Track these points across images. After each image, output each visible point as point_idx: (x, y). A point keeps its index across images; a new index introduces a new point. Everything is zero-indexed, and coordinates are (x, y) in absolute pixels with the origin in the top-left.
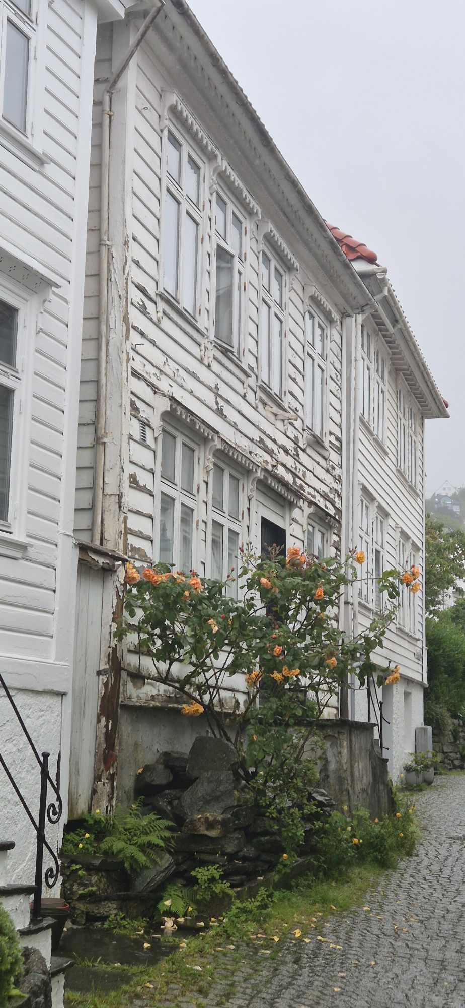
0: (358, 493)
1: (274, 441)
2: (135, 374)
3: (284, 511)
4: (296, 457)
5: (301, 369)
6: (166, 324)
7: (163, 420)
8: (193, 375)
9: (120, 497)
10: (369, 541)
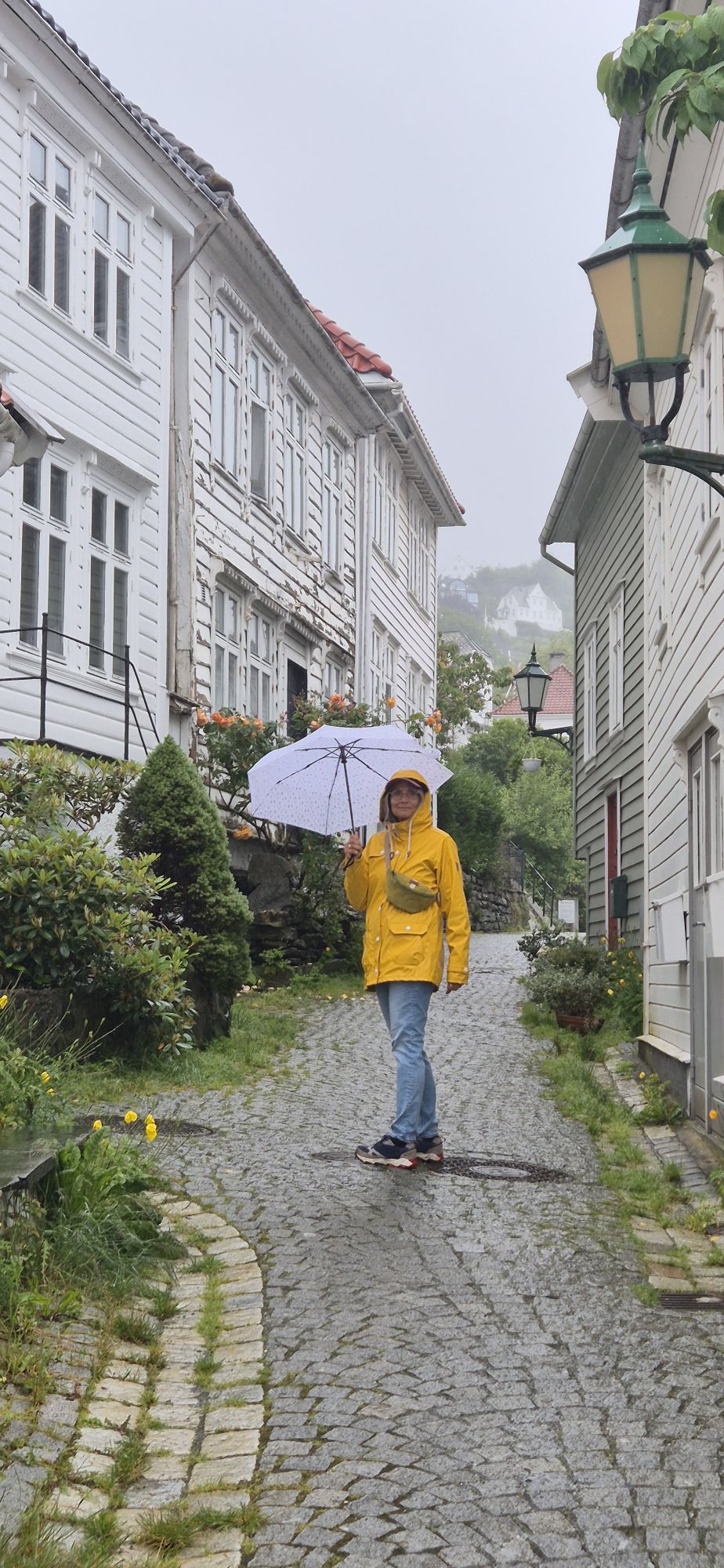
0: (371, 625)
1: (297, 583)
2: (199, 543)
3: (305, 651)
4: (315, 597)
5: (319, 505)
6: (219, 492)
7: (217, 580)
8: (236, 533)
9: (191, 652)
10: (380, 675)
